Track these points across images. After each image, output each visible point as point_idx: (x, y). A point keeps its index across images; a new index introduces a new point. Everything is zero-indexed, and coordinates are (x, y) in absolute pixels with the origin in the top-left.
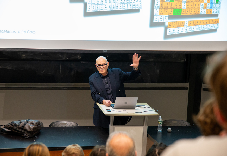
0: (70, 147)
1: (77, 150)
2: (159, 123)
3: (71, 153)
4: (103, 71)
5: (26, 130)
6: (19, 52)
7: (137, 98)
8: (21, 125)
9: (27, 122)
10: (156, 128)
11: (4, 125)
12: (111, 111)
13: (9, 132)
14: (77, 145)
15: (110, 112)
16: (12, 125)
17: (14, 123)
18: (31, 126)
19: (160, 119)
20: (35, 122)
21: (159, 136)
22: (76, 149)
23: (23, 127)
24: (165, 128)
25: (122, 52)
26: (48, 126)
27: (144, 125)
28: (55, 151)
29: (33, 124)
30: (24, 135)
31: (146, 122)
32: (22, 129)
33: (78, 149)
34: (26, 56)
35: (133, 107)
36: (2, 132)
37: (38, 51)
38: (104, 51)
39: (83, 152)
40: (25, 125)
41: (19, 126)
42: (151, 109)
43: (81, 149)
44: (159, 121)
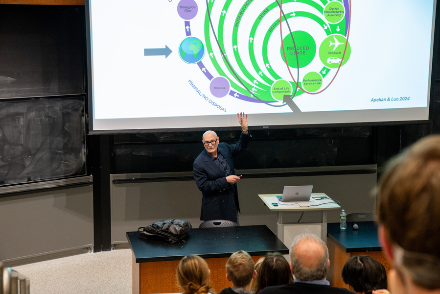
0: (235, 255)
1: (244, 260)
2: (342, 218)
3: (237, 264)
4: (212, 149)
5: (171, 233)
6: (157, 133)
7: (312, 186)
8: (165, 227)
9: (172, 223)
10: (338, 224)
11: (144, 228)
12: (279, 204)
13: (150, 235)
14: (243, 251)
15: (277, 206)
16: (154, 227)
17: (155, 225)
18: (177, 228)
19: (343, 212)
20: (182, 222)
21: (343, 236)
22: (243, 258)
23: (168, 229)
24: (349, 224)
25: (288, 128)
26: (198, 228)
27: (322, 222)
28: (210, 259)
29: (179, 225)
30: (170, 240)
31: (325, 218)
32: (166, 232)
33: (245, 257)
34: (165, 138)
35: (306, 199)
36: (141, 237)
37: (181, 131)
38: (264, 127)
39: (252, 260)
40: (169, 226)
41: (162, 228)
42: (331, 200)
43: (250, 257)
44: (341, 215)
